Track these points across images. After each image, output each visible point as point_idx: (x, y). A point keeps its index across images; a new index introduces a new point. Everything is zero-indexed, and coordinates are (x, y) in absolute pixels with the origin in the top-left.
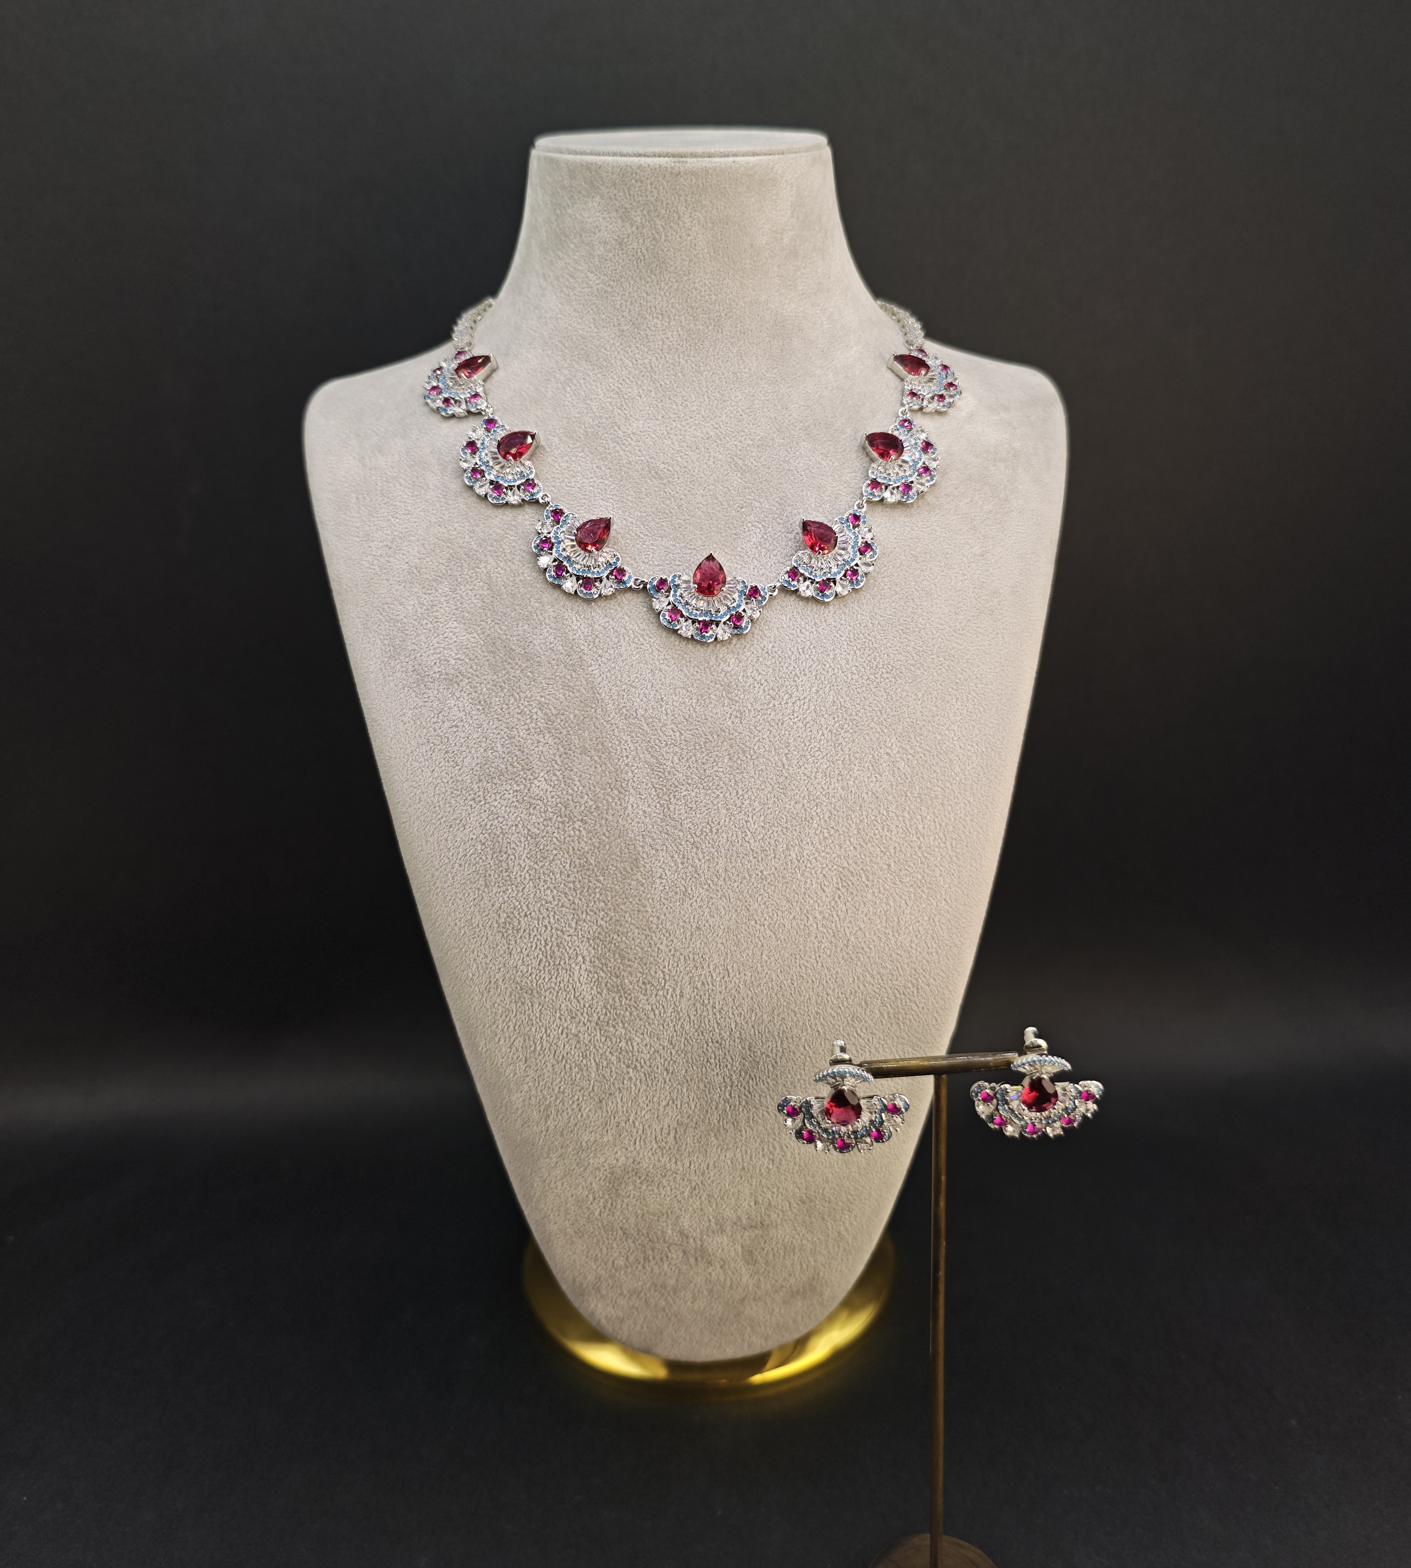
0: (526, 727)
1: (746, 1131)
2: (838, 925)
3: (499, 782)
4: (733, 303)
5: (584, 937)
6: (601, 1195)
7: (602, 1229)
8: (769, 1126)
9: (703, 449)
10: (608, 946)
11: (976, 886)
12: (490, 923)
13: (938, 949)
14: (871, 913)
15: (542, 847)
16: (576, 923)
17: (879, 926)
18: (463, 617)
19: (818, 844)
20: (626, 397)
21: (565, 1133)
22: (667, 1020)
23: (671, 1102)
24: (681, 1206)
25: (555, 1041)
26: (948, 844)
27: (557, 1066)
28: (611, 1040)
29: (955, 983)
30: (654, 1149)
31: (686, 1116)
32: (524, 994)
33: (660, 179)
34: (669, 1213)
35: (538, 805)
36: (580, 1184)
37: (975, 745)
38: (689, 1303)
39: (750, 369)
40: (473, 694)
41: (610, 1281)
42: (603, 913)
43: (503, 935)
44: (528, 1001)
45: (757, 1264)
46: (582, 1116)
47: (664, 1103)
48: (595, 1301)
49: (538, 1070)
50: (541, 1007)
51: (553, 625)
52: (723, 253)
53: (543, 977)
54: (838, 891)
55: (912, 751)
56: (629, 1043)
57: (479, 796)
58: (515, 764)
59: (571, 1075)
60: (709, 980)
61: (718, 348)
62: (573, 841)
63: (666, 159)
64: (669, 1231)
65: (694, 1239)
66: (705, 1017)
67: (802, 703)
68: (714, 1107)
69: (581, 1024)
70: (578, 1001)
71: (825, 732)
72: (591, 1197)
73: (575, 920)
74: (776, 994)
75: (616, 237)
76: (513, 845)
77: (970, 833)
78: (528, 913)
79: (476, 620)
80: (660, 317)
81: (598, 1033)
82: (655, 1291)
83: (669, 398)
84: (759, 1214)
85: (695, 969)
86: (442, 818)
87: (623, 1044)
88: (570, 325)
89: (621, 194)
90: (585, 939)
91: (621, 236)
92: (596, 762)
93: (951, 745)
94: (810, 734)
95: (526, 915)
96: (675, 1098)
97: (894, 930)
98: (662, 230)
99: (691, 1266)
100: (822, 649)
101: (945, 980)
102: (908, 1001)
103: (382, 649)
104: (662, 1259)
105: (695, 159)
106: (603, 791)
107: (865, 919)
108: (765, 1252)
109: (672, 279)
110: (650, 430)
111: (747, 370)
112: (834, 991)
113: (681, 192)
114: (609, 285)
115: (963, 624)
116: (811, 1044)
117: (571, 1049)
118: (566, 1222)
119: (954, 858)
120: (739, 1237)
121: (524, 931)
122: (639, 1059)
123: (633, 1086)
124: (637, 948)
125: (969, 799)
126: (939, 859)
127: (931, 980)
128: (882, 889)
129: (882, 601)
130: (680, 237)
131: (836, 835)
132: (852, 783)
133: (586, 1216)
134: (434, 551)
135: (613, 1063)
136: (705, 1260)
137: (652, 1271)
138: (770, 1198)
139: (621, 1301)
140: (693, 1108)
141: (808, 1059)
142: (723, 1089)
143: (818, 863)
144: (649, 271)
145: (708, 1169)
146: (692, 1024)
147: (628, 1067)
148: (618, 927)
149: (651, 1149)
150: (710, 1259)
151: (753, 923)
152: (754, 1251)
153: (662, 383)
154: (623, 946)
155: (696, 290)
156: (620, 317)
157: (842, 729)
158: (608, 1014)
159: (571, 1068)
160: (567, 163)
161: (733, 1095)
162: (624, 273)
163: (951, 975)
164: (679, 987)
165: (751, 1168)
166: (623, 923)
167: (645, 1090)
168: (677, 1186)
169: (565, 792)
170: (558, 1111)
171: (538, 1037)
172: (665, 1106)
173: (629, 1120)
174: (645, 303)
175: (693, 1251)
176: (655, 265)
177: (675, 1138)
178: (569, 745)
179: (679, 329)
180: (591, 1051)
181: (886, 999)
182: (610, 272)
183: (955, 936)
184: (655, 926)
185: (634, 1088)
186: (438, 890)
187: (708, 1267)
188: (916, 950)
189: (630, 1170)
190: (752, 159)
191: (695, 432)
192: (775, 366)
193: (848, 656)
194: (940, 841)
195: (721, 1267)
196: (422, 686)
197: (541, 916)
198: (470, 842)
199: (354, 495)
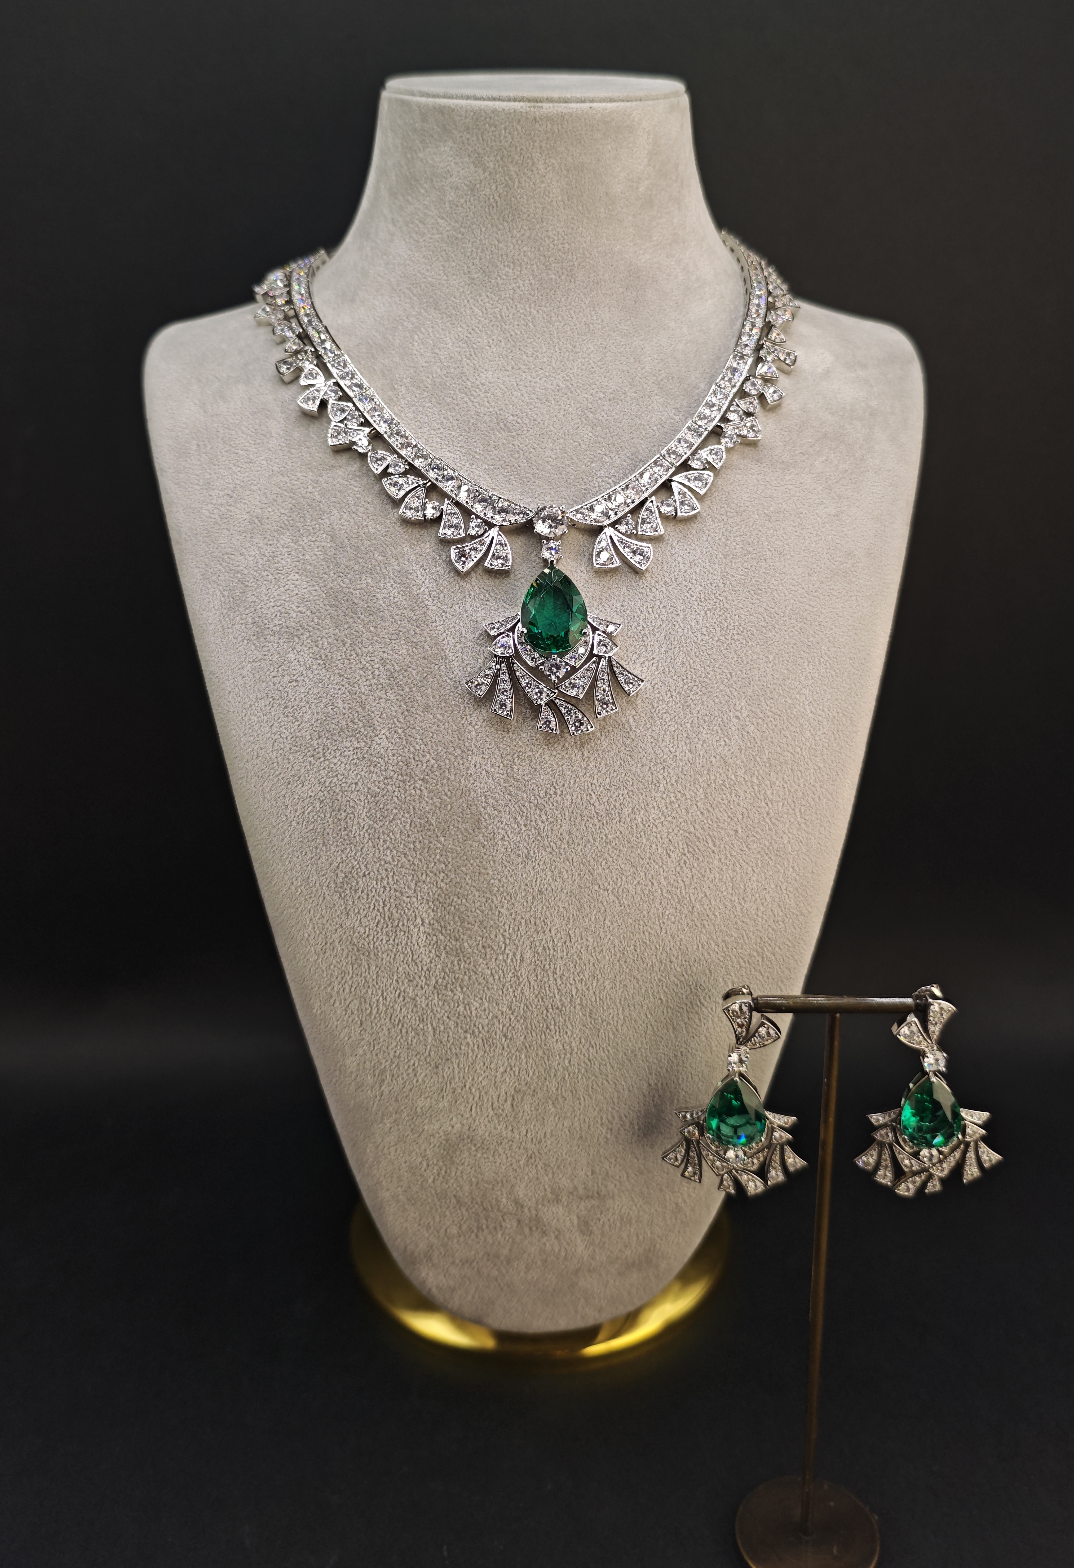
0: (368, 683)
1: (585, 1100)
2: (684, 892)
3: (339, 739)
4: (586, 253)
5: (423, 899)
6: (435, 1162)
7: (435, 1196)
8: (608, 1095)
9: (553, 402)
10: (448, 909)
11: (825, 854)
12: (327, 882)
13: (785, 917)
14: (717, 880)
15: (382, 806)
16: (416, 884)
17: (725, 893)
18: (305, 569)
19: (664, 808)
20: (475, 346)
21: (399, 1098)
22: (507, 984)
23: (509, 1069)
24: (516, 1174)
25: (391, 1005)
26: (797, 810)
27: (393, 1030)
28: (449, 1004)
29: (801, 953)
30: (490, 1116)
31: (524, 1083)
32: (361, 956)
33: (515, 124)
34: (504, 1182)
35: (379, 763)
36: (414, 1150)
37: (826, 709)
38: (522, 1274)
39: (602, 321)
40: (314, 648)
41: (442, 1250)
42: (443, 874)
43: (340, 895)
44: (364, 963)
45: (592, 1235)
46: (417, 1081)
47: (502, 1070)
48: (426, 1269)
49: (373, 1033)
50: (377, 969)
51: (397, 579)
52: (577, 201)
53: (380, 938)
54: (684, 857)
55: (761, 715)
56: (468, 1008)
57: (318, 753)
58: (356, 720)
59: (407, 1039)
60: (551, 945)
61: (570, 298)
62: (414, 801)
63: (522, 104)
64: (504, 1200)
65: (529, 1209)
66: (545, 983)
67: (650, 663)
68: (552, 1075)
69: (419, 987)
70: (416, 963)
71: (674, 694)
72: (425, 1164)
73: (414, 882)
74: (619, 961)
75: (468, 183)
76: (352, 804)
77: (820, 799)
78: (367, 873)
79: (318, 573)
80: (512, 265)
81: (436, 998)
82: (488, 1260)
83: (519, 349)
84: (596, 1184)
85: (536, 933)
86: (280, 774)
87: (461, 1008)
88: (419, 272)
89: (474, 139)
90: (425, 901)
91: (473, 182)
92: (438, 720)
93: (802, 710)
94: (658, 695)
95: (364, 875)
96: (513, 1065)
97: (741, 898)
98: (515, 176)
99: (525, 1236)
100: (672, 609)
101: (791, 949)
102: (753, 970)
103: (221, 601)
104: (495, 1228)
105: (551, 105)
106: (445, 750)
107: (711, 885)
108: (601, 1222)
109: (524, 227)
110: (499, 381)
111: (599, 321)
112: (677, 958)
113: (536, 138)
114: (460, 232)
115: (817, 586)
116: (653, 1012)
117: (408, 1013)
118: (399, 1189)
119: (803, 825)
120: (575, 1206)
121: (362, 891)
122: (477, 1024)
123: (470, 1051)
124: (477, 911)
125: (819, 764)
126: (787, 825)
127: (777, 949)
128: (729, 855)
129: (734, 561)
130: (534, 184)
131: (683, 799)
132: (700, 746)
133: (420, 1183)
134: (276, 501)
135: (450, 1028)
136: (539, 1230)
137: (485, 1240)
138: (608, 1168)
139: (453, 1271)
140: (531, 1075)
141: (649, 1026)
142: (562, 1056)
143: (664, 828)
144: (501, 218)
145: (545, 1137)
146: (532, 990)
147: (466, 1032)
148: (458, 890)
149: (488, 1116)
150: (544, 1228)
151: (596, 887)
152: (590, 1222)
153: (513, 333)
154: (463, 909)
155: (549, 238)
156: (471, 264)
157: (691, 691)
158: (447, 978)
159: (407, 1032)
160: (419, 105)
161: (572, 1063)
162: (475, 220)
163: (797, 944)
164: (519, 951)
165: (589, 1137)
166: (463, 885)
167: (483, 1056)
168: (513, 1154)
169: (406, 750)
170: (393, 1076)
171: (374, 1000)
172: (502, 1073)
173: (465, 1086)
174: (496, 251)
175: (527, 1221)
176: (507, 212)
177: (512, 1105)
178: (411, 702)
179: (531, 278)
180: (428, 1016)
181: (730, 967)
182: (461, 219)
183: (802, 905)
184: (496, 889)
185: (471, 1054)
186: (275, 848)
187: (542, 1237)
188: (762, 918)
189: (465, 1137)
190: (609, 105)
191: (545, 384)
192: (628, 317)
193: (698, 617)
194: (788, 807)
195: (556, 1237)
196: (262, 639)
197: (379, 877)
198: (308, 799)
199: (194, 442)
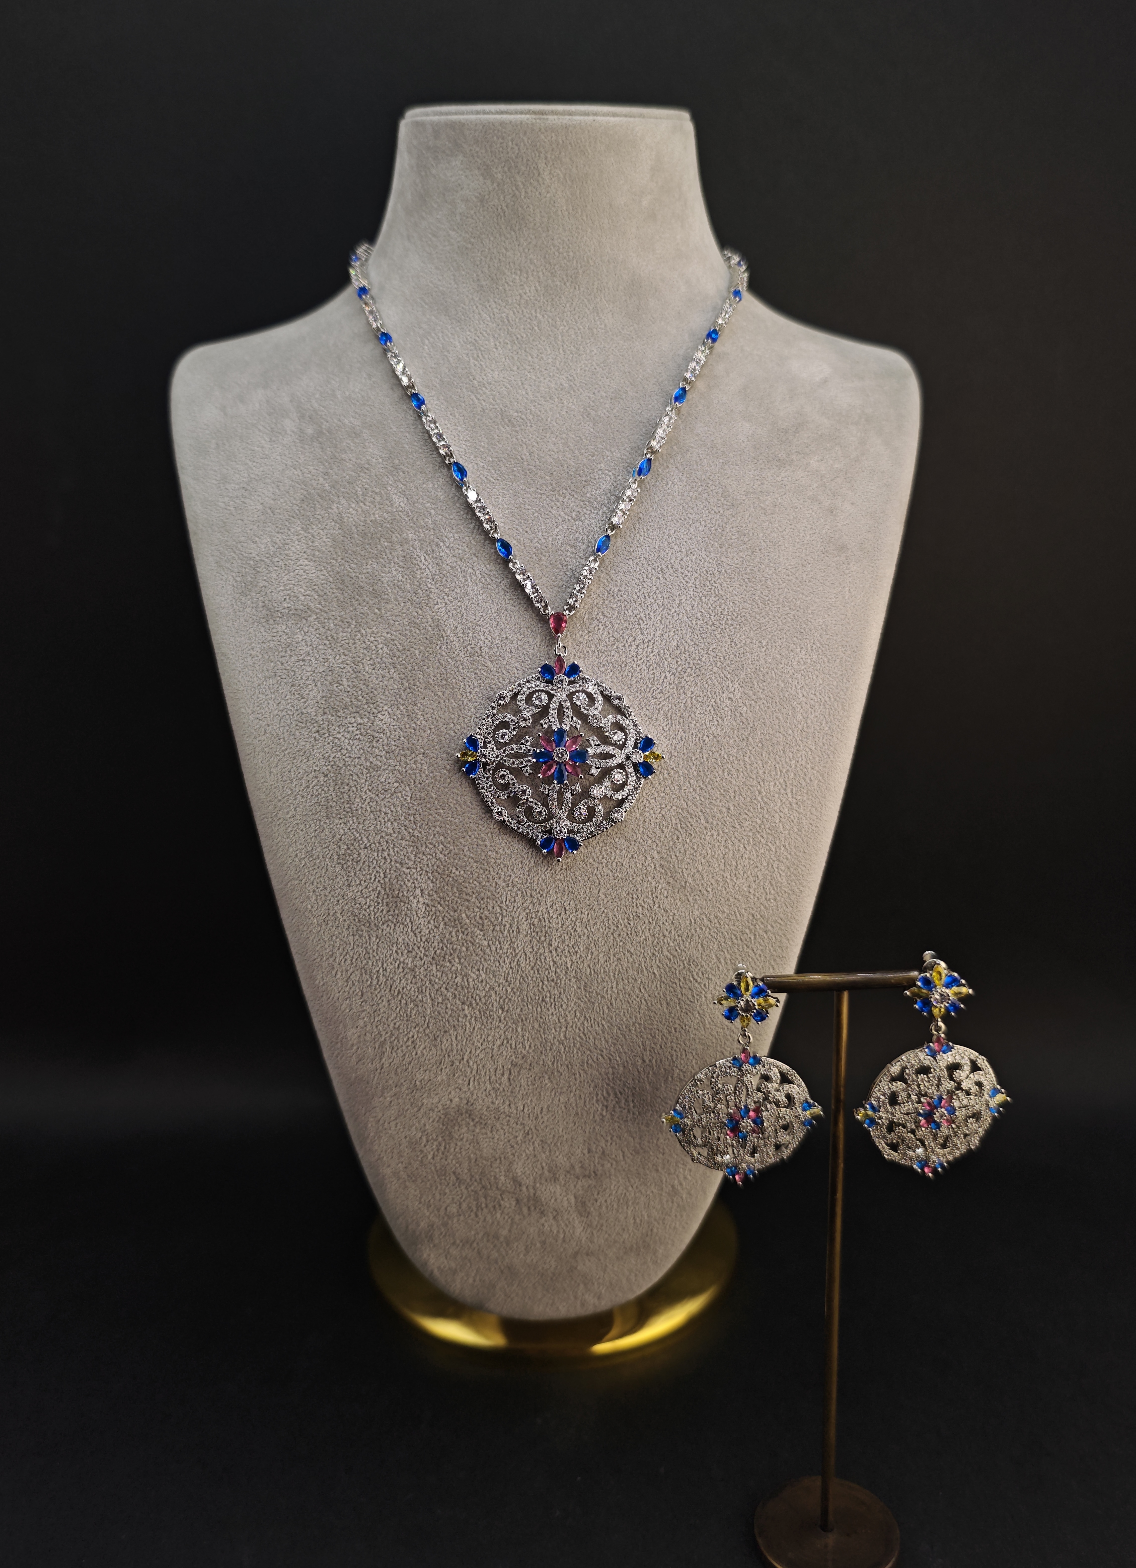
0: (371, 662)
1: (580, 1075)
2: (676, 866)
3: (343, 715)
4: (590, 261)
5: (422, 870)
6: (435, 1137)
7: (435, 1173)
8: (603, 1070)
9: (556, 400)
10: (446, 880)
11: (816, 834)
12: (330, 854)
13: (776, 895)
14: (709, 856)
15: (383, 780)
16: (416, 856)
17: (717, 869)
18: (314, 555)
19: (657, 784)
20: (482, 349)
21: (399, 1070)
22: (504, 956)
23: (505, 1041)
24: (514, 1151)
25: (391, 976)
26: (789, 791)
27: (393, 1001)
28: (447, 975)
29: (793, 932)
30: (487, 1091)
31: (520, 1057)
32: (362, 927)
33: (521, 135)
34: (503, 1159)
35: (381, 738)
36: (414, 1125)
37: (818, 694)
38: (522, 1256)
39: (606, 326)
40: (321, 629)
41: (443, 1230)
42: (442, 846)
43: (343, 867)
44: (365, 934)
45: (590, 1217)
46: (416, 1054)
47: (499, 1042)
48: (427, 1250)
49: (374, 1005)
50: (378, 940)
51: (401, 563)
52: (582, 212)
53: (381, 909)
54: (676, 832)
55: (754, 697)
56: (465, 979)
57: (323, 729)
58: (360, 698)
59: (406, 1011)
60: (546, 916)
61: (574, 304)
62: (415, 774)
63: (528, 116)
64: (502, 1178)
65: (527, 1187)
66: (541, 955)
67: (646, 645)
68: (548, 1048)
69: (418, 958)
70: (415, 934)
71: (668, 675)
72: (424, 1139)
73: (414, 853)
74: (612, 934)
75: (477, 195)
76: (355, 777)
77: (811, 780)
78: (368, 845)
79: (326, 558)
80: (519, 272)
81: (434, 969)
82: (488, 1241)
83: (525, 351)
84: (592, 1163)
85: (532, 905)
86: (286, 749)
87: (459, 980)
88: (431, 282)
89: (483, 151)
90: (424, 872)
91: (482, 193)
92: (439, 697)
93: (794, 693)
94: (653, 676)
95: (366, 848)
96: (509, 1037)
97: (732, 875)
98: (522, 186)
99: (524, 1216)
100: (668, 594)
101: (783, 928)
102: (745, 947)
103: (233, 586)
104: (494, 1207)
105: (556, 117)
106: (445, 726)
107: (703, 861)
108: (598, 1204)
109: (531, 236)
110: (505, 380)
111: (603, 326)
112: (670, 932)
113: (542, 149)
114: (470, 242)
115: (810, 576)
116: (646, 987)
117: (407, 984)
118: (400, 1165)
119: (794, 805)
120: (572, 1186)
121: (364, 863)
122: (474, 996)
123: (467, 1023)
124: (475, 882)
125: (811, 747)
126: (779, 805)
127: (769, 927)
128: (721, 832)
129: (729, 550)
130: (540, 194)
131: (676, 776)
132: (693, 725)
133: (420, 1159)
134: (288, 492)
135: (448, 999)
136: (538, 1210)
137: (485, 1220)
138: (604, 1146)
139: (454, 1252)
140: (527, 1048)
141: (643, 1002)
142: (558, 1029)
143: (658, 803)
144: (509, 228)
145: (541, 1113)
146: (528, 962)
147: (463, 1003)
148: (456, 861)
149: (485, 1090)
150: (543, 1209)
151: (591, 860)
152: (587, 1202)
153: (519, 336)
154: (461, 880)
155: (554, 246)
156: (480, 272)
157: (685, 672)
158: (445, 949)
159: (406, 1004)
160: (432, 123)
161: (568, 1037)
162: (484, 230)
163: (789, 923)
164: (516, 923)
165: (585, 1114)
166: (462, 856)
167: (480, 1029)
168: (511, 1130)
169: (407, 726)
170: (393, 1049)
171: (374, 971)
172: (499, 1046)
173: (463, 1059)
174: (504, 259)
175: (525, 1200)
176: (514, 222)
177: (509, 1079)
178: (413, 680)
179: (537, 284)
180: (426, 987)
181: (723, 944)
182: (471, 230)
183: (794, 884)
184: (493, 861)
185: (468, 1026)
186: (280, 821)
187: (541, 1218)
188: (754, 895)
189: (464, 1111)
190: (612, 119)
191: (549, 383)
192: (631, 324)
193: (694, 603)
194: (780, 787)
195: (554, 1218)
196: (271, 621)
197: (380, 848)
198: (313, 773)
199: (214, 441)
